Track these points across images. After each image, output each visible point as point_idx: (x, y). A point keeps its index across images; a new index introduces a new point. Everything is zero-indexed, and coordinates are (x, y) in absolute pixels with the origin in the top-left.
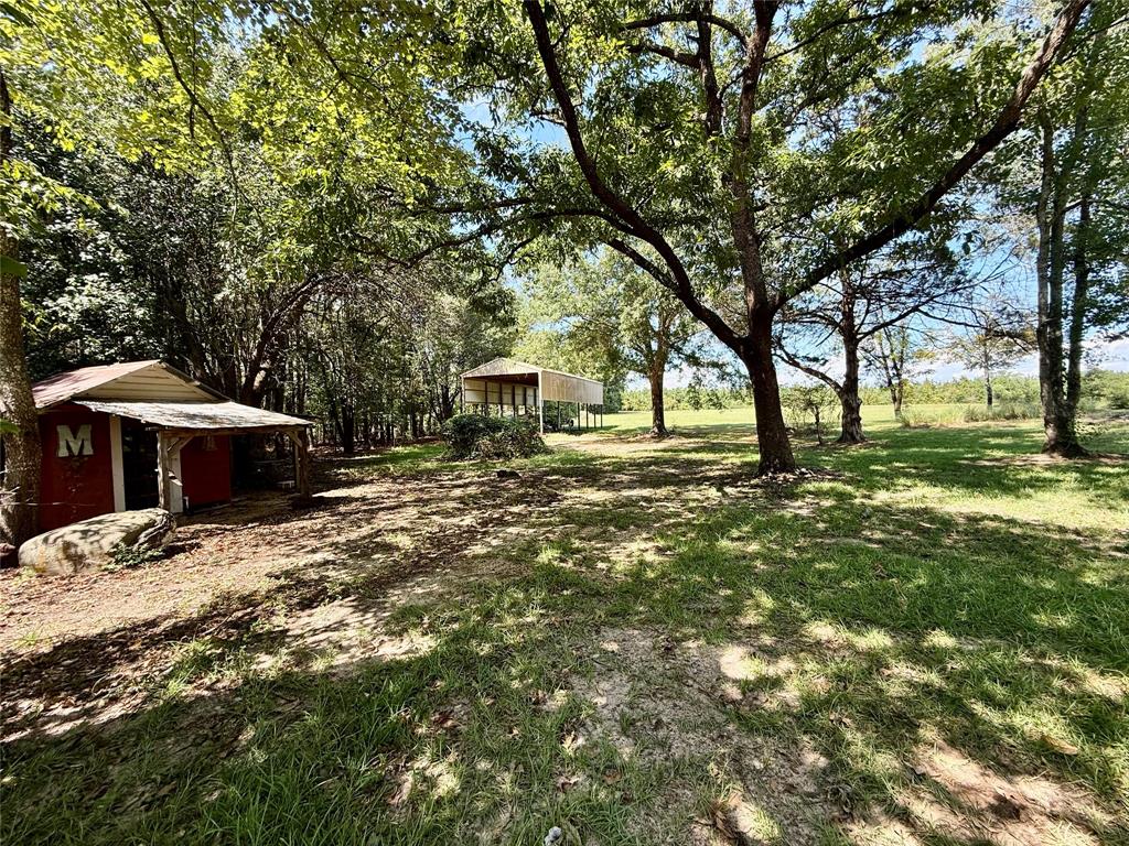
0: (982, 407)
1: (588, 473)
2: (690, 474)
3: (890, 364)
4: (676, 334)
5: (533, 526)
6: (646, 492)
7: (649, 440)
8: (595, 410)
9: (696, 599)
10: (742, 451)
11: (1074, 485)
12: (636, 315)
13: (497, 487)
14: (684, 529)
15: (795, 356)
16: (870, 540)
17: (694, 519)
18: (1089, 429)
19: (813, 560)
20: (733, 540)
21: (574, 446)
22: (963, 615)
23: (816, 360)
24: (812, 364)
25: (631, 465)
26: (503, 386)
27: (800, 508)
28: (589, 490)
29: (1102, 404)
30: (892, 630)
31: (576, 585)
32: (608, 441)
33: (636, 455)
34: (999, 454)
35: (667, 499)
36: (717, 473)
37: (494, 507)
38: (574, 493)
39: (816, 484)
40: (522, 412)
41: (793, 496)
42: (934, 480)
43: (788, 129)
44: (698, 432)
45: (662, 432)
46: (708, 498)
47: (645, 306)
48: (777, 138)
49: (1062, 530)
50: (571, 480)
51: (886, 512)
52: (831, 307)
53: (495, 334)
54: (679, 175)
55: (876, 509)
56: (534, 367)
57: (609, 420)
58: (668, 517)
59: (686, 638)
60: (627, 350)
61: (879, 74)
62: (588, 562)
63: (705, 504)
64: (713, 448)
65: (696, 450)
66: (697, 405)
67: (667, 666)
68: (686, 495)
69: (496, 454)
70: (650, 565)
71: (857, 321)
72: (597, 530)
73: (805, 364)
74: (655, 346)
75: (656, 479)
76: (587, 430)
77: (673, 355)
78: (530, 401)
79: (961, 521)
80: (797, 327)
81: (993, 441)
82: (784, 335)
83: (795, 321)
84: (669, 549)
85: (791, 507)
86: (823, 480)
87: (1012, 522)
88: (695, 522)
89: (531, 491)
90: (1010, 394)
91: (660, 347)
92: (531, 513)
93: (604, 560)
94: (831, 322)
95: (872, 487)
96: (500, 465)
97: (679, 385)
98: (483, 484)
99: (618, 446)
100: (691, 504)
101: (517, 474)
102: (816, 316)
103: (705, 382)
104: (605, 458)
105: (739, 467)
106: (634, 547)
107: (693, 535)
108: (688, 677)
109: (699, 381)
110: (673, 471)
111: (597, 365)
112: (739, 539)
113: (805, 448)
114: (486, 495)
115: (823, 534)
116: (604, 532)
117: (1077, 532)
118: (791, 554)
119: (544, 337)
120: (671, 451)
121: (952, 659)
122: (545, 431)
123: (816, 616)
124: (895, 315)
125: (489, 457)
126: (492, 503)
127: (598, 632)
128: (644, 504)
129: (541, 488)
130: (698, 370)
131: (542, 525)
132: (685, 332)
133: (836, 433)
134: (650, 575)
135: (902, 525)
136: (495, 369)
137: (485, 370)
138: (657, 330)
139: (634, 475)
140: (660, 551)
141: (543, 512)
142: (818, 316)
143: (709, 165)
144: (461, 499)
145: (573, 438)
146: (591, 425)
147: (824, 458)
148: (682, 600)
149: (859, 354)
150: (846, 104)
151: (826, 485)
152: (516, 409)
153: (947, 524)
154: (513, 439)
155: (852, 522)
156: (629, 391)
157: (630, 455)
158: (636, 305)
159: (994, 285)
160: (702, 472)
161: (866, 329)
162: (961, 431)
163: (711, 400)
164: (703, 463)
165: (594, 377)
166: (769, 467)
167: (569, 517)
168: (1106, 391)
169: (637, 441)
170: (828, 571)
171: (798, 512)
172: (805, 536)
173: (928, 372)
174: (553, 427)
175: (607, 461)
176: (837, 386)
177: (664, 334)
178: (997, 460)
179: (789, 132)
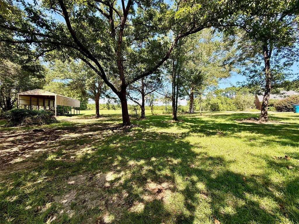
0: (165, 111)
1: (72, 128)
2: (105, 127)
3: (151, 101)
4: (103, 89)
5: (47, 148)
6: (91, 133)
7: (95, 118)
8: (77, 109)
9: (102, 161)
10: (119, 121)
11: (176, 126)
12: (91, 82)
13: (32, 135)
14: (101, 142)
15: (132, 98)
16: (144, 140)
17: (104, 139)
18: (178, 115)
19: (131, 146)
20: (114, 144)
21: (69, 120)
22: (157, 153)
23: (136, 99)
24: (136, 100)
25: (88, 125)
26: (39, 99)
27: (131, 134)
28: (72, 134)
29: (181, 111)
30: (145, 159)
31: (61, 165)
32: (81, 118)
33: (90, 122)
34: (167, 120)
35: (97, 134)
36: (112, 126)
37: (29, 143)
38: (66, 135)
39: (135, 128)
40: (48, 109)
41: (130, 131)
42: (156, 126)
43: (131, 44)
44: (109, 116)
45: (98, 116)
46: (109, 133)
47: (94, 79)
48: (129, 45)
49: (173, 134)
50: (66, 131)
51: (147, 133)
52: (139, 87)
53: (36, 80)
54: (102, 45)
55: (146, 133)
56: (53, 93)
57: (82, 112)
58: (97, 139)
59: (97, 173)
60: (88, 92)
61: (149, 39)
62: (68, 157)
63: (108, 135)
64: (112, 120)
65: (108, 121)
66: (109, 108)
67: (90, 183)
68: (103, 133)
69: (34, 124)
70: (89, 154)
71: (145, 91)
72: (72, 146)
73: (134, 100)
74: (97, 91)
75: (95, 129)
76: (74, 115)
77: (102, 94)
78: (51, 105)
79: (160, 134)
80: (133, 91)
81: (166, 118)
82: (130, 92)
83: (132, 89)
84: (96, 149)
85: (129, 134)
86: (136, 127)
87: (167, 133)
88: (105, 140)
89: (48, 136)
90: (169, 109)
91: (98, 92)
92: (47, 143)
93: (73, 155)
94: (139, 91)
95: (145, 128)
96: (35, 127)
97: (104, 103)
98: (26, 135)
99: (84, 120)
100: (104, 135)
101: (43, 130)
102: (136, 89)
103: (111, 103)
104: (79, 124)
105: (118, 125)
106: (84, 150)
107: (103, 144)
108: (96, 184)
109: (109, 102)
110: (100, 127)
111: (78, 95)
112: (115, 143)
113: (133, 120)
114: (26, 139)
115: (135, 140)
116: (75, 146)
117: (175, 134)
118: (127, 145)
119: (58, 84)
120: (101, 121)
121: (154, 163)
122: (57, 115)
123: (130, 160)
124: (151, 91)
125: (30, 125)
126: (29, 141)
127: (67, 179)
128: (90, 137)
129: (53, 134)
130: (109, 99)
131: (51, 147)
132: (106, 89)
133: (140, 116)
134: (89, 157)
135: (150, 136)
136: (35, 93)
137: (30, 93)
138: (97, 87)
139: (88, 128)
140: (93, 150)
141: (52, 143)
142: (137, 89)
143: (111, 45)
144: (12, 142)
145: (68, 117)
146: (76, 113)
147: (137, 122)
148: (97, 163)
149: (145, 98)
150: (143, 43)
151: (137, 128)
152: (45, 108)
153: (157, 134)
154: (42, 118)
155: (141, 136)
156: (89, 104)
157: (88, 122)
158: (91, 79)
159: (167, 87)
160: (108, 126)
161: (146, 93)
162: (162, 116)
163: (112, 107)
164: (109, 124)
165: (77, 99)
166: (125, 125)
167: (62, 143)
168: (181, 109)
169: (91, 118)
170: (134, 148)
171: (130, 135)
172: (131, 141)
173: (157, 104)
174: (60, 113)
175: (80, 124)
176: (140, 105)
177: (99, 88)
178: (166, 121)
179: (132, 45)
